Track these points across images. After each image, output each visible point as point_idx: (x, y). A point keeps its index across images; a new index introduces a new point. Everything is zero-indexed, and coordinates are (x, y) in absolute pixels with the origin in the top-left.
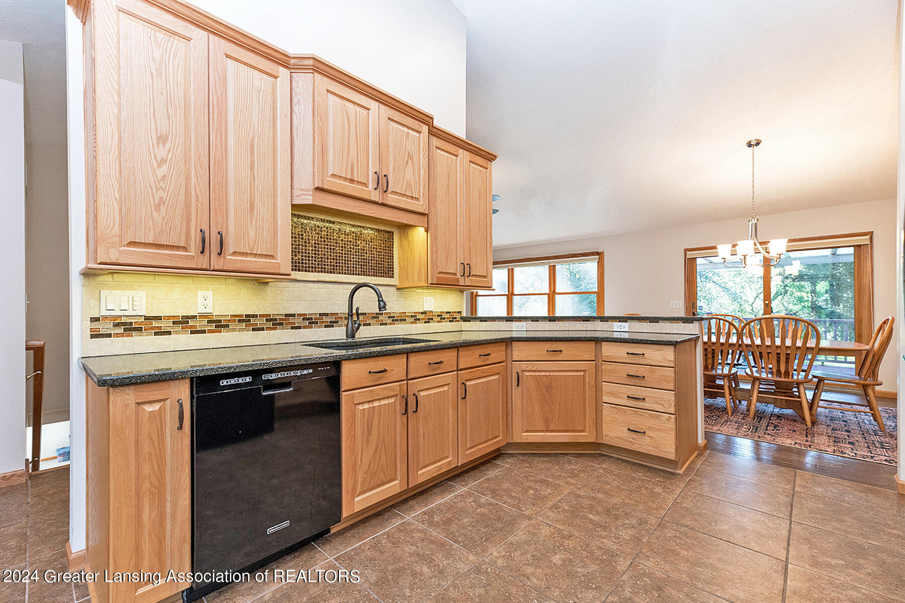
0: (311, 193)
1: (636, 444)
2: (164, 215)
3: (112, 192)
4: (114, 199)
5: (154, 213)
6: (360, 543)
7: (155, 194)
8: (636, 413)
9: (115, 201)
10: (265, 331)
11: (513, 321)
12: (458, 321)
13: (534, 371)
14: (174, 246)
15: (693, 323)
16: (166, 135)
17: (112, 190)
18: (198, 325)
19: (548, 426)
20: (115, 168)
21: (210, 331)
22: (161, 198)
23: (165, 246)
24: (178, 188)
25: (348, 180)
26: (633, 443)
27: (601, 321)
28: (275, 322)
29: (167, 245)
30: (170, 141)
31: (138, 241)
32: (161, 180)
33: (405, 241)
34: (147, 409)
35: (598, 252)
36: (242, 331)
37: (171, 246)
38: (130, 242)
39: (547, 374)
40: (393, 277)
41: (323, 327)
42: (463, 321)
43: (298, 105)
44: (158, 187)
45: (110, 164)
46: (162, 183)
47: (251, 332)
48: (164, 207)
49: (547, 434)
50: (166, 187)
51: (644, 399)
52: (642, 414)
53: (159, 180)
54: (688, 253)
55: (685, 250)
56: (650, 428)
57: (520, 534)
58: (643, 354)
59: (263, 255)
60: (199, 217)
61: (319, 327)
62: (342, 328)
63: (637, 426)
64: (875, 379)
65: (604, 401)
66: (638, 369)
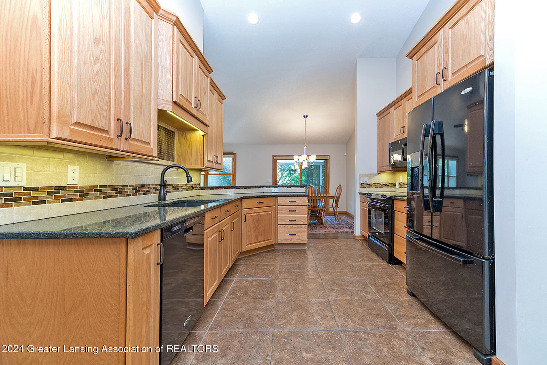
0: (171, 104)
1: (292, 240)
2: (97, 103)
3: (66, 77)
4: (67, 83)
5: (92, 101)
6: (214, 319)
7: (92, 84)
8: (292, 226)
9: (67, 85)
10: (111, 198)
11: (227, 189)
12: (198, 189)
13: (252, 213)
14: (102, 129)
15: (303, 188)
16: (99, 39)
17: (66, 75)
18: (67, 194)
19: (257, 240)
20: (68, 57)
21: (76, 200)
22: (96, 89)
23: (97, 129)
24: (105, 84)
25: (186, 99)
26: (291, 240)
27: (266, 188)
28: (118, 191)
29: (98, 128)
30: (101, 45)
31: (82, 122)
32: (96, 75)
33: (184, 139)
34: (145, 252)
35: (233, 153)
36: (97, 199)
37: (101, 129)
38: (77, 122)
39: (257, 214)
40: (174, 162)
41: (142, 195)
42: (201, 190)
43: (162, 42)
44: (94, 80)
45: (65, 51)
46: (96, 77)
47: (103, 199)
48: (97, 97)
49: (257, 244)
50: (98, 81)
51: (296, 220)
52: (295, 226)
53: (95, 74)
54: (274, 157)
55: (273, 156)
56: (298, 232)
57: (280, 286)
58: (296, 201)
59: (145, 142)
60: (116, 109)
61: (141, 194)
62: (151, 195)
63: (293, 232)
64: (337, 206)
65: (279, 224)
66: (294, 208)
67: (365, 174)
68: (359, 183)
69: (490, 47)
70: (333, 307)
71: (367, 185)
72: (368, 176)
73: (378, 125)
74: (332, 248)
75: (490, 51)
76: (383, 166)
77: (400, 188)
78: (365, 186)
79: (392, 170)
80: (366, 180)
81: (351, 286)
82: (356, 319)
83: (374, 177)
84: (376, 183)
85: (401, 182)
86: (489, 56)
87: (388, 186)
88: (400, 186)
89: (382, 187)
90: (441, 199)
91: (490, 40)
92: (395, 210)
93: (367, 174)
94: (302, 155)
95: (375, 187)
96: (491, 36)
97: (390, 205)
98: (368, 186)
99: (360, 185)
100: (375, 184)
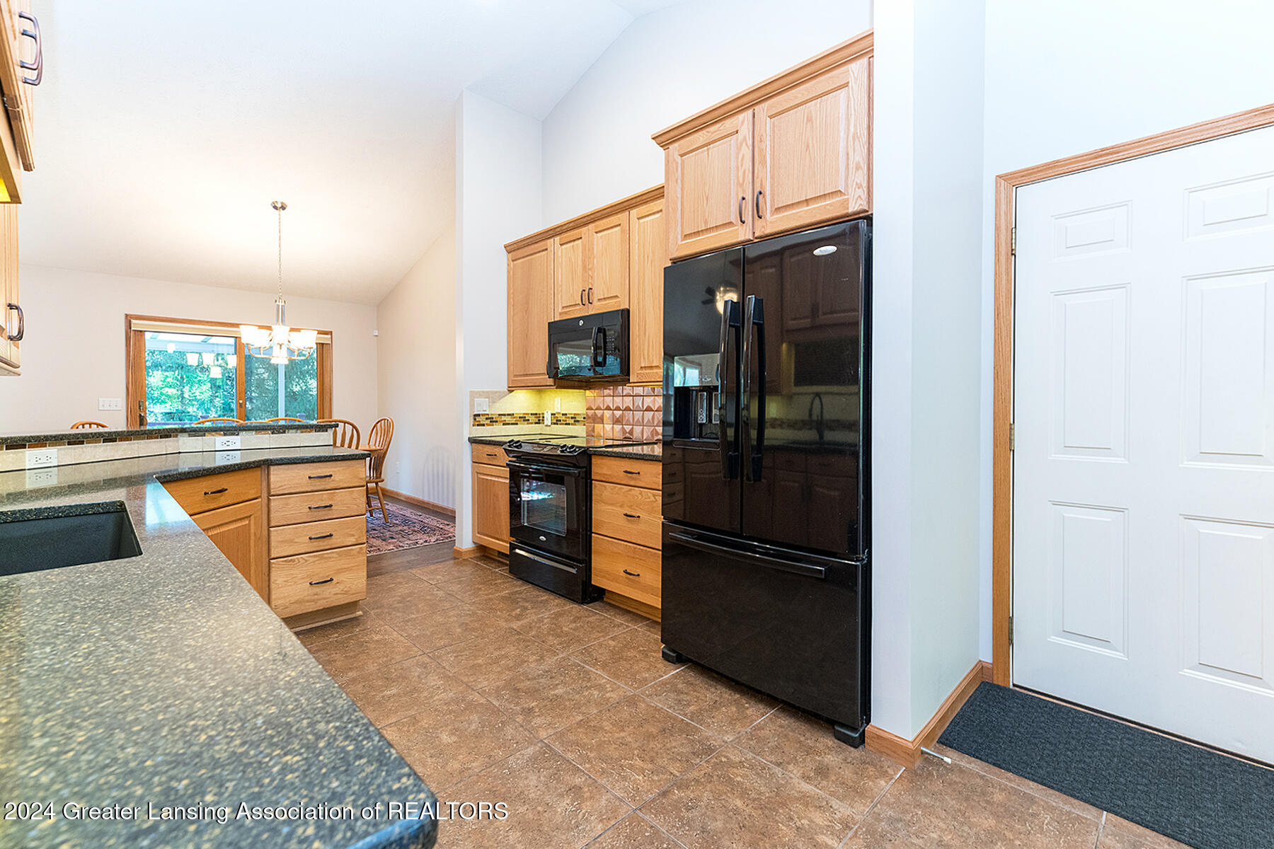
1: (319, 600)
8: (321, 557)
11: (24, 446)
15: (327, 431)
26: (316, 602)
27: (190, 436)
51: (331, 535)
52: (330, 555)
56: (339, 571)
58: (331, 475)
63: (321, 575)
64: (380, 477)
65: (273, 556)
66: (325, 496)
67: (483, 392)
68: (469, 415)
69: (858, 182)
70: (570, 756)
71: (487, 419)
72: (489, 398)
73: (508, 272)
74: (428, 597)
75: (857, 189)
76: (527, 375)
77: (556, 426)
78: (482, 423)
79: (553, 384)
80: (484, 407)
81: (557, 685)
82: (638, 762)
83: (501, 401)
84: (504, 415)
85: (559, 411)
86: (856, 196)
87: (529, 420)
88: (555, 421)
89: (517, 424)
90: (760, 455)
91: (857, 169)
92: (593, 478)
93: (488, 392)
94: (273, 327)
95: (504, 424)
96: (859, 162)
97: (583, 467)
98: (488, 422)
99: (472, 420)
100: (503, 417)
